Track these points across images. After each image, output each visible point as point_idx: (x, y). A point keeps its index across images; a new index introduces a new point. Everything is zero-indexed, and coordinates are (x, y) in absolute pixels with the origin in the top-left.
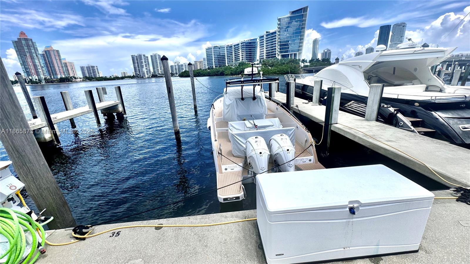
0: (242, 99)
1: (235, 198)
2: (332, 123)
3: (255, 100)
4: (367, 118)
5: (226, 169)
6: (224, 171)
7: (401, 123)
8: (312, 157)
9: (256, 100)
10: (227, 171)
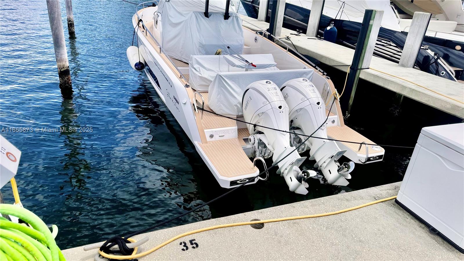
0: (207, 14)
1: (247, 180)
2: (362, 68)
3: (228, 19)
4: (403, 63)
5: (212, 136)
6: (208, 139)
7: (443, 72)
8: (336, 116)
9: (230, 19)
10: (213, 139)
